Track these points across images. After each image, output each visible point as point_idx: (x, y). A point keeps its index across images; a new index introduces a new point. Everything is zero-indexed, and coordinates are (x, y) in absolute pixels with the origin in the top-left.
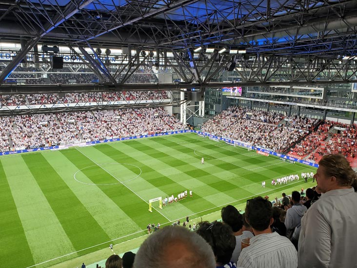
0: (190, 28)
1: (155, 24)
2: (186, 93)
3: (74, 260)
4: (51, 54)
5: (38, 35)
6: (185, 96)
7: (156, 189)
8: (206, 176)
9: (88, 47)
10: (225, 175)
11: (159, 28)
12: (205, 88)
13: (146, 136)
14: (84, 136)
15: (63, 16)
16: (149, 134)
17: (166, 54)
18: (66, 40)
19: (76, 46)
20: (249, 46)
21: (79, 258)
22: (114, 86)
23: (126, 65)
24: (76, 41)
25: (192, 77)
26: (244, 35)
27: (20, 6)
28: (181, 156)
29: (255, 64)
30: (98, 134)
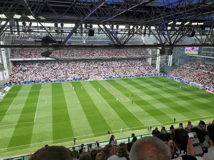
0: (166, 11)
1: (145, 10)
2: (161, 50)
3: (92, 138)
4: (89, 28)
5: (83, 19)
6: (160, 52)
7: (138, 106)
8: (170, 103)
9: (107, 24)
10: (182, 103)
11: (147, 12)
12: (173, 48)
14: (101, 74)
15: (97, 7)
16: (136, 75)
17: (150, 28)
18: (96, 21)
19: (101, 24)
20: (206, 21)
21: (95, 138)
22: (119, 46)
23: (127, 34)
24: (101, 21)
25: (166, 41)
26: (203, 12)
27: (76, 4)
28: (155, 89)
29: (209, 33)
30: (108, 74)
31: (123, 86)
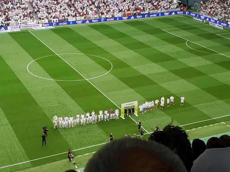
7: (130, 90)
13: (120, 18)
16: (124, 15)
21: (33, 169)
28: (167, 48)
30: (58, 13)
31: (94, 42)
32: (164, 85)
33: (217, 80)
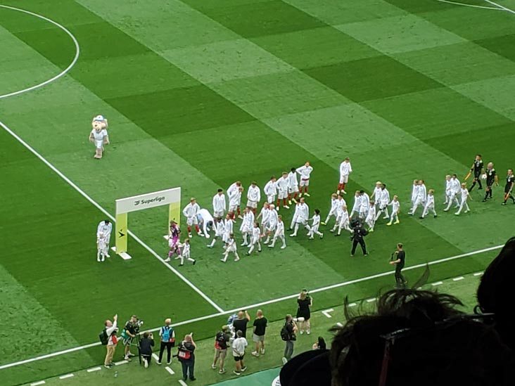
32: (283, 126)
33: (480, 106)
